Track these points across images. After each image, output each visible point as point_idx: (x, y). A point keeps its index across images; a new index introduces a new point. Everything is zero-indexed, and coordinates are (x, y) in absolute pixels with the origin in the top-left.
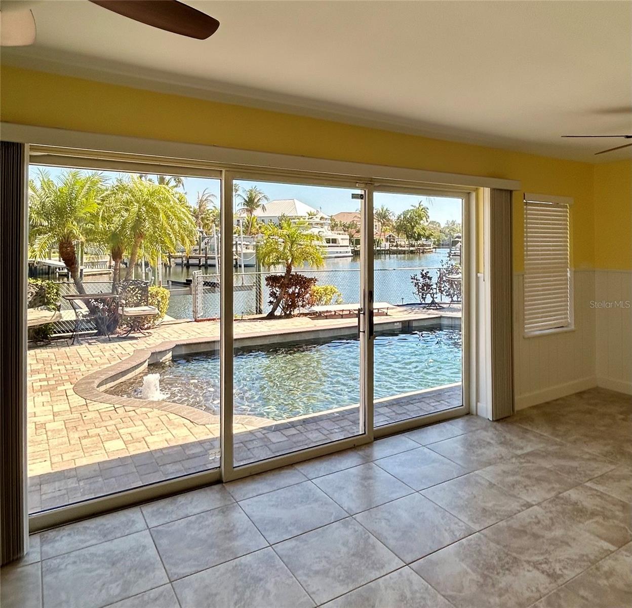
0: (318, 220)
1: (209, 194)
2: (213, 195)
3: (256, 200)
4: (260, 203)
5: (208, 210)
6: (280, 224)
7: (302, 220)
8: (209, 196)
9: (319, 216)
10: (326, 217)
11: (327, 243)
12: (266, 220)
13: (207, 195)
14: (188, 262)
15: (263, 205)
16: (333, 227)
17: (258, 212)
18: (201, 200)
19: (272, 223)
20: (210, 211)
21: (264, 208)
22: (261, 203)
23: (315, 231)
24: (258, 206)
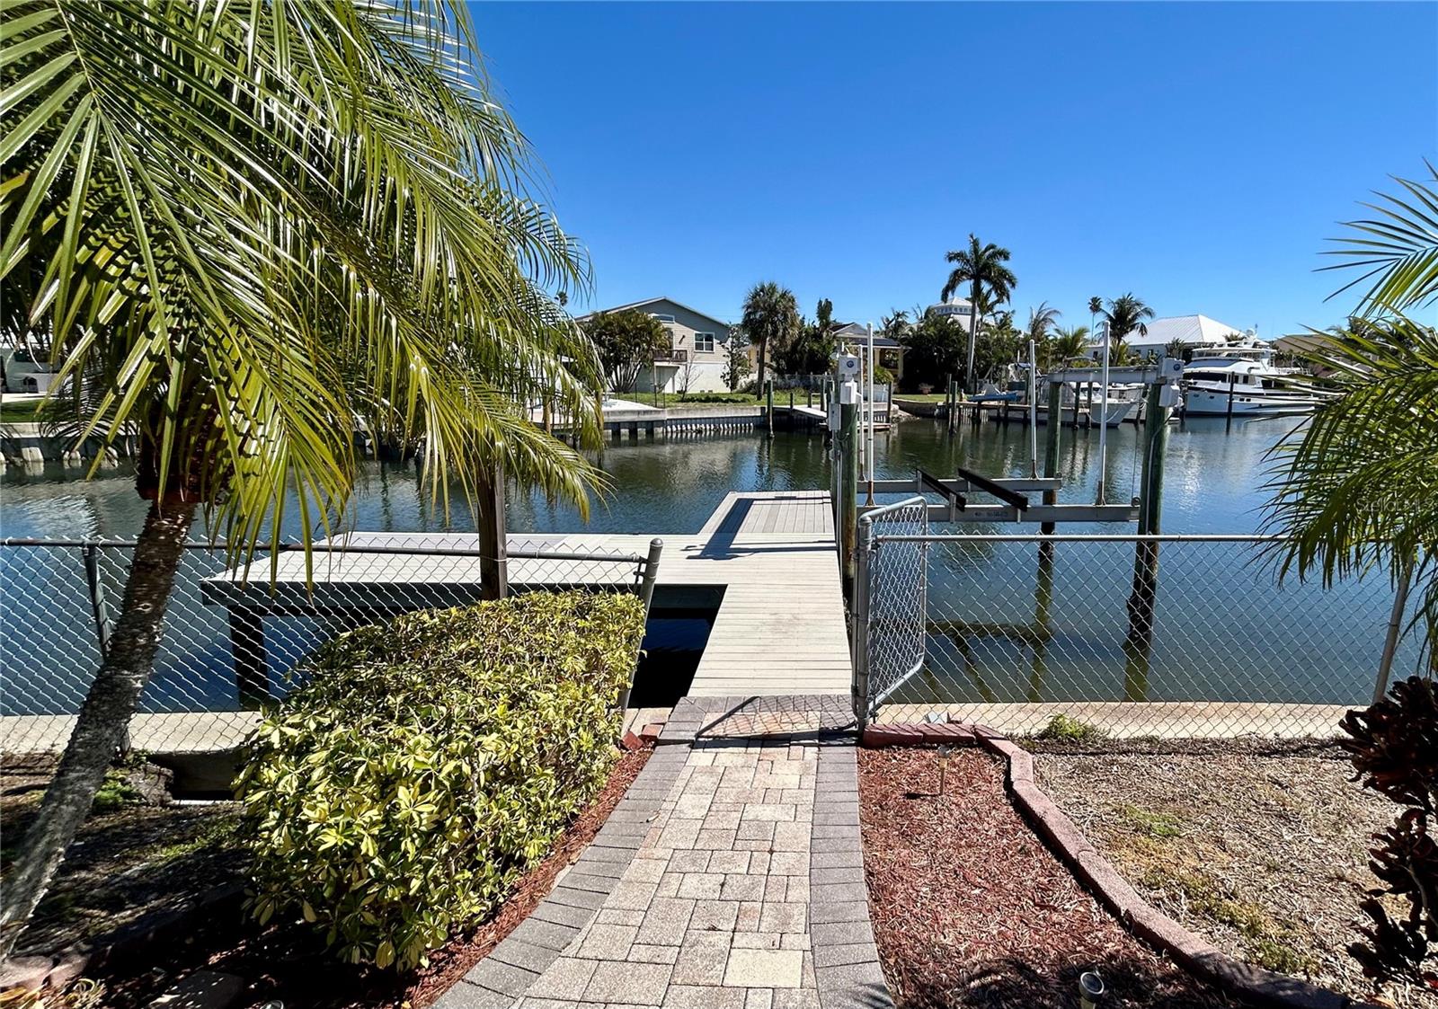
0: (1248, 348)
1: (1049, 311)
2: (1055, 311)
3: (1129, 317)
4: (1136, 322)
5: (1047, 337)
7: (1215, 347)
8: (1049, 314)
9: (1252, 340)
10: (1262, 343)
11: (1264, 387)
12: (1142, 350)
13: (1046, 312)
14: (1006, 415)
15: (1142, 324)
16: (1278, 360)
17: (1132, 338)
18: (1036, 320)
20: (1050, 338)
21: (1143, 330)
22: (1139, 321)
23: (1241, 368)
24: (1133, 327)
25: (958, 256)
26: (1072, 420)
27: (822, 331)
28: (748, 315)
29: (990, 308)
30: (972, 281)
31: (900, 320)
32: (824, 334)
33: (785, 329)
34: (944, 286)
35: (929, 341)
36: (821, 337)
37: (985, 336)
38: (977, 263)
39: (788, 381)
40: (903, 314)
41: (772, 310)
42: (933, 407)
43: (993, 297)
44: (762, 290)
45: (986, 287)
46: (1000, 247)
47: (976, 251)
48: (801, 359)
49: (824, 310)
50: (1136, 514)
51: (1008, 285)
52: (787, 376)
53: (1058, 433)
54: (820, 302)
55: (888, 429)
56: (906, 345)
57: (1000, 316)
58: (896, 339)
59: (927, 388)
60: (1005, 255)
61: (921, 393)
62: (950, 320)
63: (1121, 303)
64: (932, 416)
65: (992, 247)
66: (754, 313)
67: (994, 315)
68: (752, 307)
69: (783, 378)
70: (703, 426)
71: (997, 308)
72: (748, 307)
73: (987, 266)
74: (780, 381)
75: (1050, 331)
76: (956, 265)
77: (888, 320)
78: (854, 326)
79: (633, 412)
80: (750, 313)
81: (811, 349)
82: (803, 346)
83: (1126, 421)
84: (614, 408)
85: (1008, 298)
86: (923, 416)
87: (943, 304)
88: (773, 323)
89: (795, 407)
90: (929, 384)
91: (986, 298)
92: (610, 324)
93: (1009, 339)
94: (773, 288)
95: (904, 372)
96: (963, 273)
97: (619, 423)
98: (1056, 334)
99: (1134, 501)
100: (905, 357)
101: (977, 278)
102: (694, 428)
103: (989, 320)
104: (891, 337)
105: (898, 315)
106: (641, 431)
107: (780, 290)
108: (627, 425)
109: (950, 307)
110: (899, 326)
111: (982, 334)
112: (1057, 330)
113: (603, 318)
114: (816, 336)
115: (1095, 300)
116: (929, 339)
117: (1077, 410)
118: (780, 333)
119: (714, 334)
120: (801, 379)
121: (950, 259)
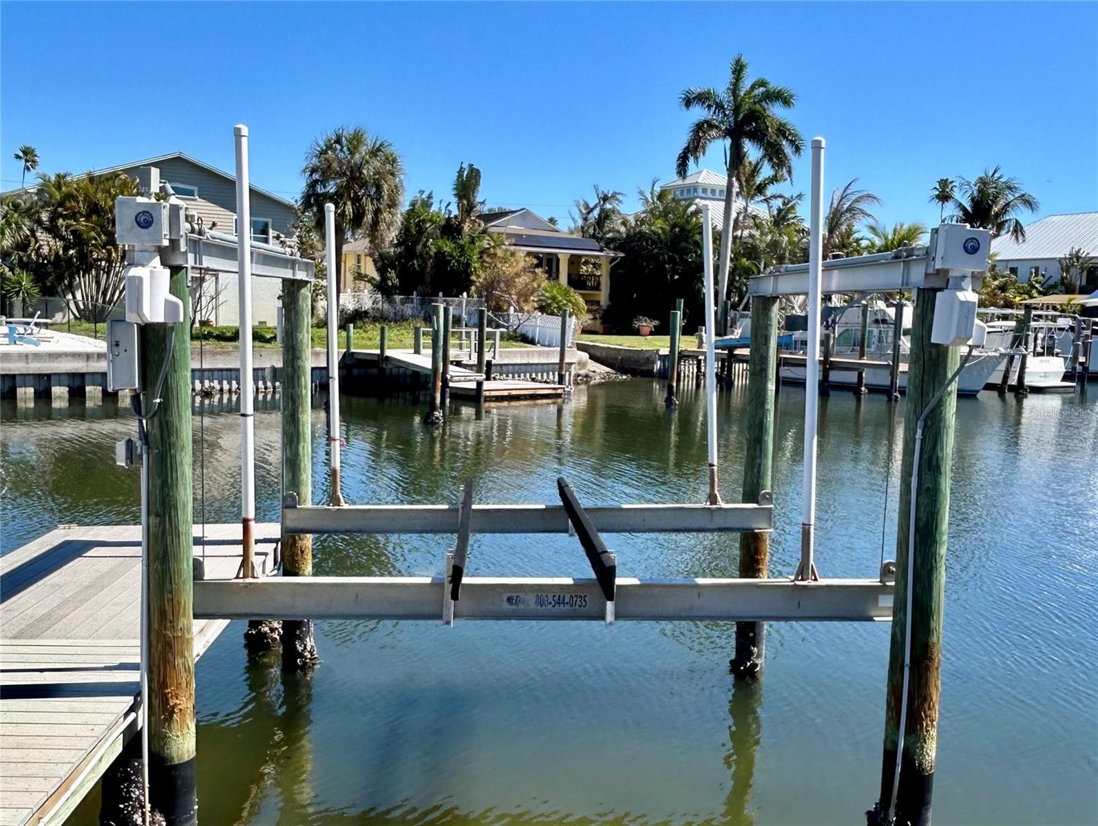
1: (858, 195)
2: (869, 196)
3: (996, 209)
4: (1007, 217)
5: (857, 241)
6: (1063, 278)
8: (857, 201)
12: (1023, 272)
13: (854, 197)
15: (1017, 222)
17: (1001, 247)
18: (837, 210)
19: (1040, 278)
20: (864, 243)
21: (1018, 230)
22: (1011, 216)
24: (1001, 227)
25: (703, 98)
26: (888, 383)
27: (463, 221)
28: (313, 185)
29: (760, 189)
30: (728, 142)
31: (608, 206)
32: (466, 227)
33: (377, 212)
34: (679, 151)
35: (654, 242)
36: (459, 230)
37: (751, 236)
38: (736, 110)
39: (399, 307)
40: (613, 196)
41: (354, 177)
42: (649, 358)
43: (766, 171)
44: (338, 141)
45: (752, 152)
46: (775, 84)
47: (735, 89)
48: (423, 267)
49: (466, 186)
50: (887, 601)
51: (788, 149)
52: (398, 298)
53: (771, 406)
54: (461, 171)
55: (559, 396)
56: (615, 249)
57: (778, 203)
58: (599, 240)
59: (646, 324)
60: (781, 97)
61: (637, 332)
62: (693, 208)
63: (983, 182)
64: (649, 374)
65: (762, 83)
66: (324, 182)
67: (766, 200)
68: (321, 171)
69: (391, 302)
70: (216, 384)
71: (771, 190)
72: (313, 171)
73: (755, 116)
74: (386, 306)
75: (861, 231)
76: (699, 113)
77: (587, 206)
78: (525, 215)
79: (76, 356)
80: (316, 182)
81: (440, 253)
82: (425, 246)
83: (989, 387)
84: (44, 348)
85: (790, 172)
86: (634, 372)
87: (680, 182)
88: (356, 200)
89: (388, 353)
90: (652, 318)
91: (755, 170)
92: (69, 196)
93: (790, 242)
94: (356, 140)
95: (612, 296)
96: (711, 126)
97: (49, 376)
98: (871, 236)
99: (885, 571)
100: (613, 273)
101: (736, 134)
102: (198, 386)
103: (760, 209)
104: (593, 236)
105: (605, 199)
106: (93, 392)
107: (369, 143)
108: (65, 379)
109: (694, 188)
110: (605, 216)
111: (746, 233)
112: (873, 229)
113: (58, 186)
114: (450, 229)
115: (944, 183)
116: (654, 239)
117: (896, 365)
118: (369, 218)
119: (270, 221)
120: (422, 303)
121: (688, 102)
